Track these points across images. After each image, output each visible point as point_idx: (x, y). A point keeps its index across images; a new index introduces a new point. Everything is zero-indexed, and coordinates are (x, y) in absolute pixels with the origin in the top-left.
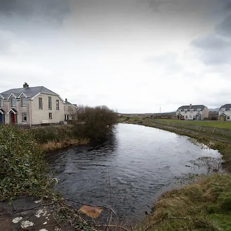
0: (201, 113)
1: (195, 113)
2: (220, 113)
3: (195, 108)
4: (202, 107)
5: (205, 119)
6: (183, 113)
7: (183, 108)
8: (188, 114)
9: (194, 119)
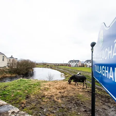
0: (78, 63)
1: (75, 64)
2: (85, 64)
3: (75, 61)
4: (78, 61)
5: (80, 66)
6: (70, 64)
7: (71, 61)
8: (73, 64)
9: (75, 66)
